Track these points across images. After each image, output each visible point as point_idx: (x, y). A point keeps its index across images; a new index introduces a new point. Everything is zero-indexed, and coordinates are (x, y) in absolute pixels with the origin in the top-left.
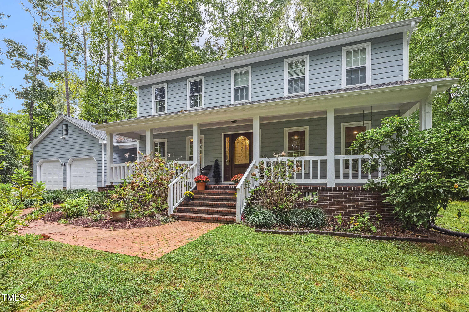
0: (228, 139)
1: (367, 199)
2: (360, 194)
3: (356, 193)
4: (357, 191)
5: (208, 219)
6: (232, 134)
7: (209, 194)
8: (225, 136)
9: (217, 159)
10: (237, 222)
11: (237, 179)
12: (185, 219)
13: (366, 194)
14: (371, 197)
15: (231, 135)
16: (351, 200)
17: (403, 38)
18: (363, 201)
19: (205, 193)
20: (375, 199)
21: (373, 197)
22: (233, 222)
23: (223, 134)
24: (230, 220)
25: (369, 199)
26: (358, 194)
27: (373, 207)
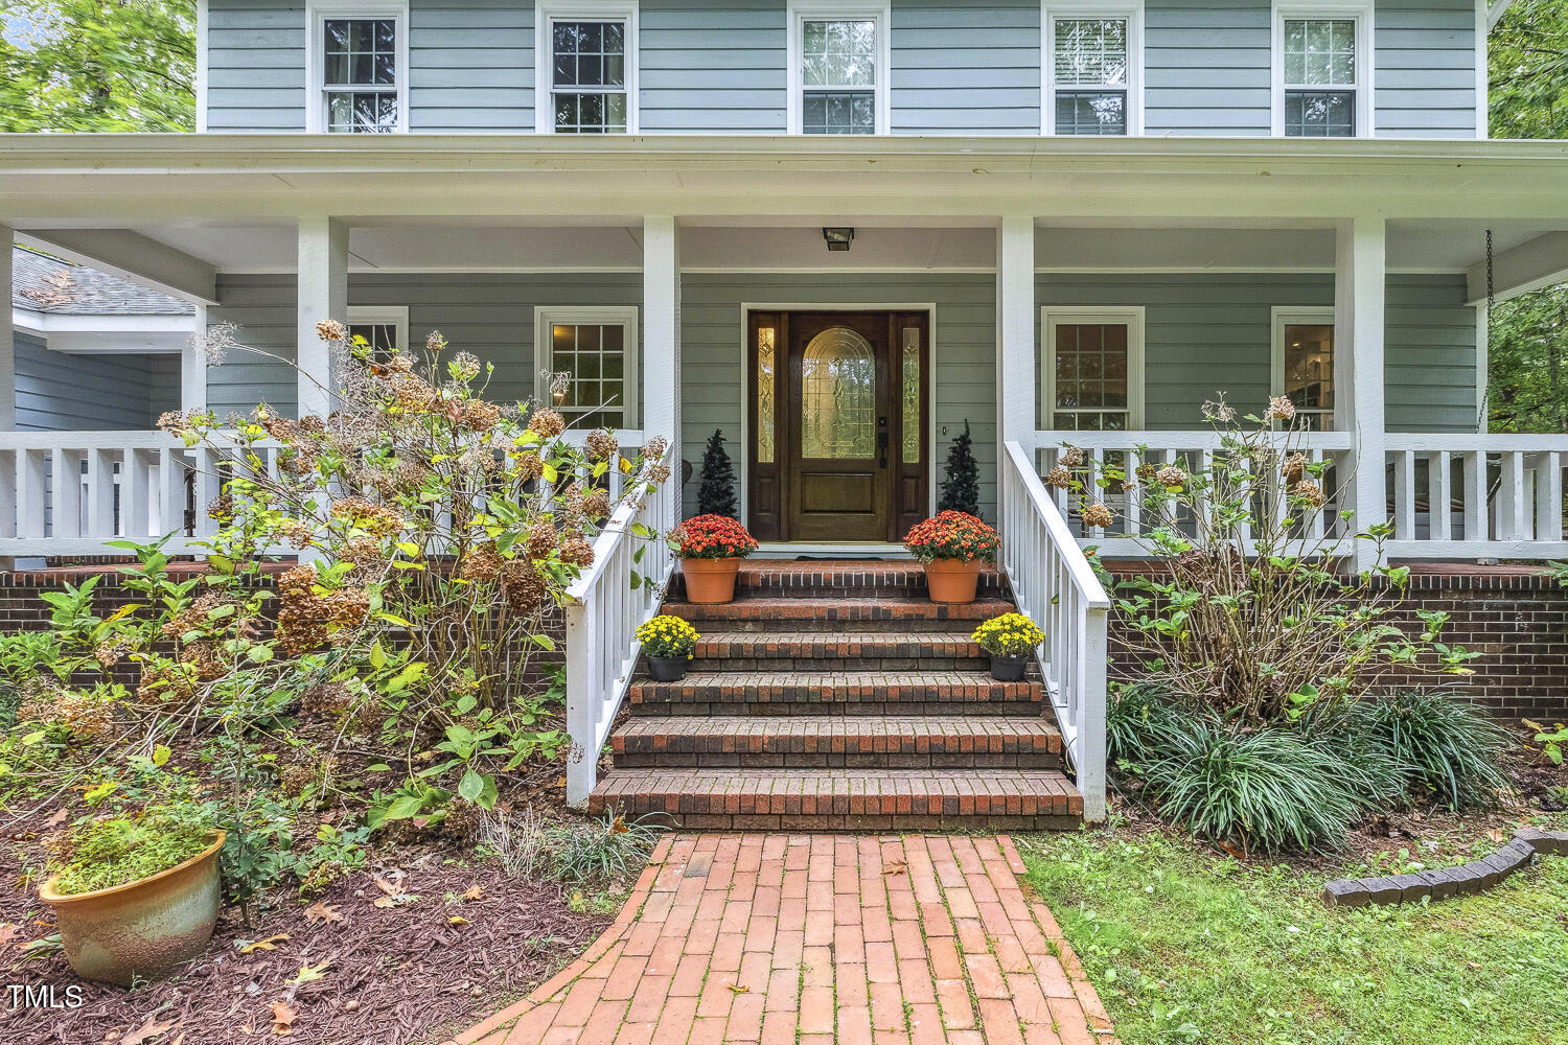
0: (768, 336)
1: (1512, 627)
2: (1490, 607)
3: (1472, 600)
4: (1477, 592)
5: (889, 808)
6: (792, 314)
7: (771, 623)
8: (757, 319)
9: (718, 432)
10: (1089, 817)
11: (954, 542)
12: (703, 822)
13: (1511, 607)
14: (1528, 617)
15: (785, 318)
16: (1454, 632)
17: (1474, 11)
18: (1497, 638)
19: (745, 621)
20: (1543, 628)
21: (1538, 617)
22: (1058, 818)
23: (745, 306)
24: (1045, 808)
25: (1521, 629)
26: (1480, 606)
27: (1537, 660)
